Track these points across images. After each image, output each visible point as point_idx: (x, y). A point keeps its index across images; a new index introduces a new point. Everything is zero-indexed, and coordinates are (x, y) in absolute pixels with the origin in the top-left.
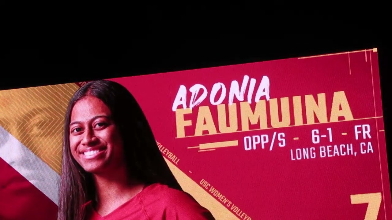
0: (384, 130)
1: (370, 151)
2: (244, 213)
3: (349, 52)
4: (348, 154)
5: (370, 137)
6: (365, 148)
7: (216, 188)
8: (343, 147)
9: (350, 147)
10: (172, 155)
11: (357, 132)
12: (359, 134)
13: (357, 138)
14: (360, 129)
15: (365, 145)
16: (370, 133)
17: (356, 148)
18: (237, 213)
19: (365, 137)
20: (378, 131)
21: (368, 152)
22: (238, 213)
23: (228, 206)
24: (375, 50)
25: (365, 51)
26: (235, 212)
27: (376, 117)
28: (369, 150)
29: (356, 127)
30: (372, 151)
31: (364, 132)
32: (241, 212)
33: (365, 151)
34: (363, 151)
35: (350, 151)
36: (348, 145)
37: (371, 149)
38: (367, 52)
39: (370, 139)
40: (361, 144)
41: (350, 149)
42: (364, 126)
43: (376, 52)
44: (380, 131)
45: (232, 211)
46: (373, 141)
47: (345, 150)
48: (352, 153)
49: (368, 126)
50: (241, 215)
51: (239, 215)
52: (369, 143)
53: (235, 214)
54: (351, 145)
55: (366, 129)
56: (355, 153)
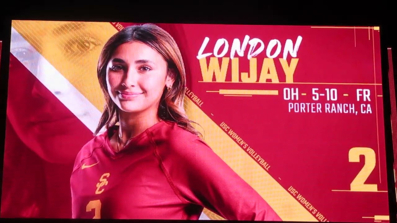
0: (382, 96)
1: (369, 112)
2: (258, 156)
3: (355, 28)
4: (350, 112)
5: (369, 100)
6: (365, 109)
7: (235, 131)
8: (346, 106)
9: (352, 107)
10: (197, 98)
11: (358, 95)
12: (360, 97)
13: (358, 100)
14: (361, 93)
15: (365, 106)
16: (370, 97)
17: (358, 108)
18: (252, 155)
19: (365, 100)
20: (377, 95)
21: (367, 112)
22: (254, 154)
23: (245, 148)
24: (377, 28)
25: (369, 28)
26: (250, 153)
27: (375, 84)
28: (368, 110)
29: (358, 90)
30: (371, 112)
31: (365, 96)
32: (256, 154)
33: (365, 111)
34: (363, 111)
35: (352, 110)
36: (350, 105)
37: (370, 110)
38: (370, 29)
39: (369, 102)
40: (362, 105)
41: (352, 108)
42: (365, 90)
43: (378, 30)
44: (378, 96)
45: (248, 152)
46: (372, 104)
47: (347, 108)
48: (354, 112)
49: (369, 91)
50: (255, 156)
51: (254, 156)
52: (369, 105)
53: (250, 155)
54: (353, 105)
55: (367, 93)
56: (357, 112)
